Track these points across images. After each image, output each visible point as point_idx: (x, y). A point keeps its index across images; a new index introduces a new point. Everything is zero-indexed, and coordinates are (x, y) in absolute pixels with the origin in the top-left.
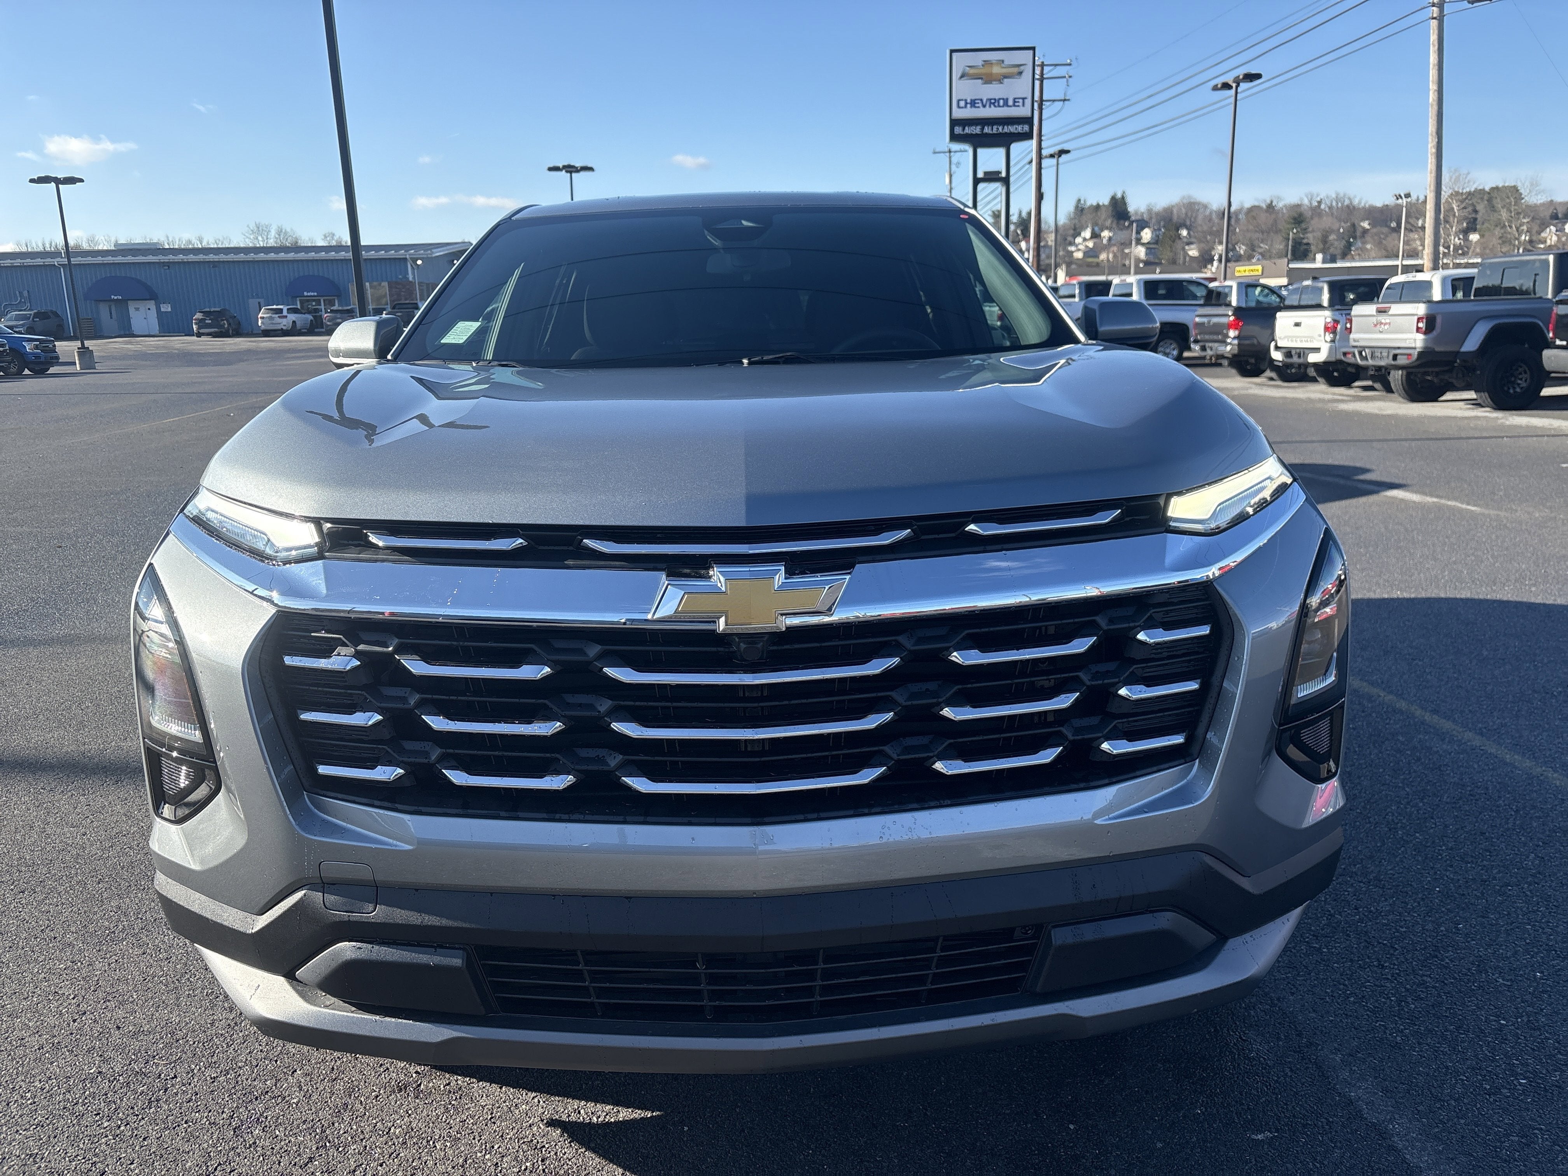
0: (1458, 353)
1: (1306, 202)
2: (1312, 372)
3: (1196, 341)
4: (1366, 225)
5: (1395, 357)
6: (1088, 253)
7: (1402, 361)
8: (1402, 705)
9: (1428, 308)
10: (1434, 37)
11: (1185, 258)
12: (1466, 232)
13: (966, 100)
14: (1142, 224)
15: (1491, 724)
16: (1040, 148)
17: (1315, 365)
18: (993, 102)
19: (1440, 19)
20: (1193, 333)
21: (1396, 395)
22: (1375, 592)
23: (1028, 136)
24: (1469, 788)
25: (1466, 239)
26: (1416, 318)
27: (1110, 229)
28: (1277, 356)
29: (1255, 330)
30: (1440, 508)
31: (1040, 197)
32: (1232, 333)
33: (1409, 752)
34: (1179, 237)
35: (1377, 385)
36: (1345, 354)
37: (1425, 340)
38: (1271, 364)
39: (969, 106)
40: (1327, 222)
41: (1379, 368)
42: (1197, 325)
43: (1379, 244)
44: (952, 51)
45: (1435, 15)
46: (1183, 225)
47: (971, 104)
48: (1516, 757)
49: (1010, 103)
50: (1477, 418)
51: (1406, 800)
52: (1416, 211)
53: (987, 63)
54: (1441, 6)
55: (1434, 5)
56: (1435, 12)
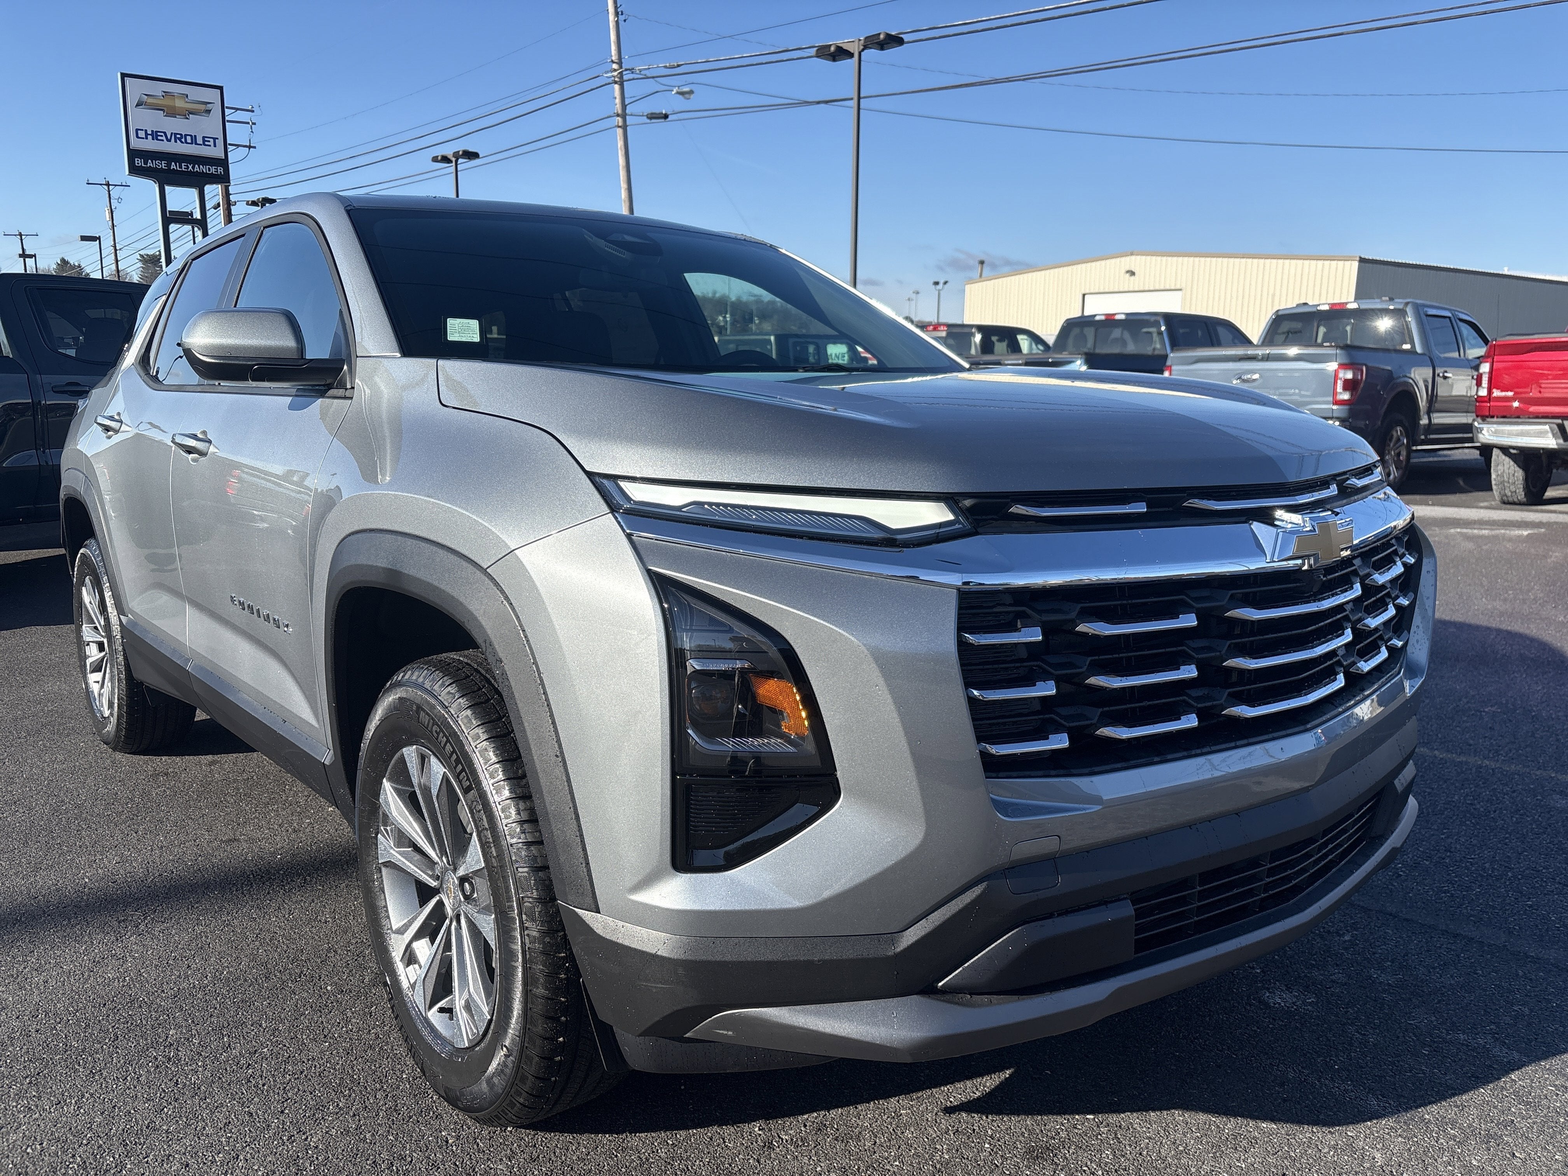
10: (620, 143)
13: (146, 131)
18: (179, 138)
19: (624, 127)
23: (225, 179)
39: (150, 137)
44: (124, 76)
45: (620, 124)
47: (152, 135)
49: (200, 141)
53: (167, 94)
54: (624, 116)
55: (618, 115)
56: (620, 120)
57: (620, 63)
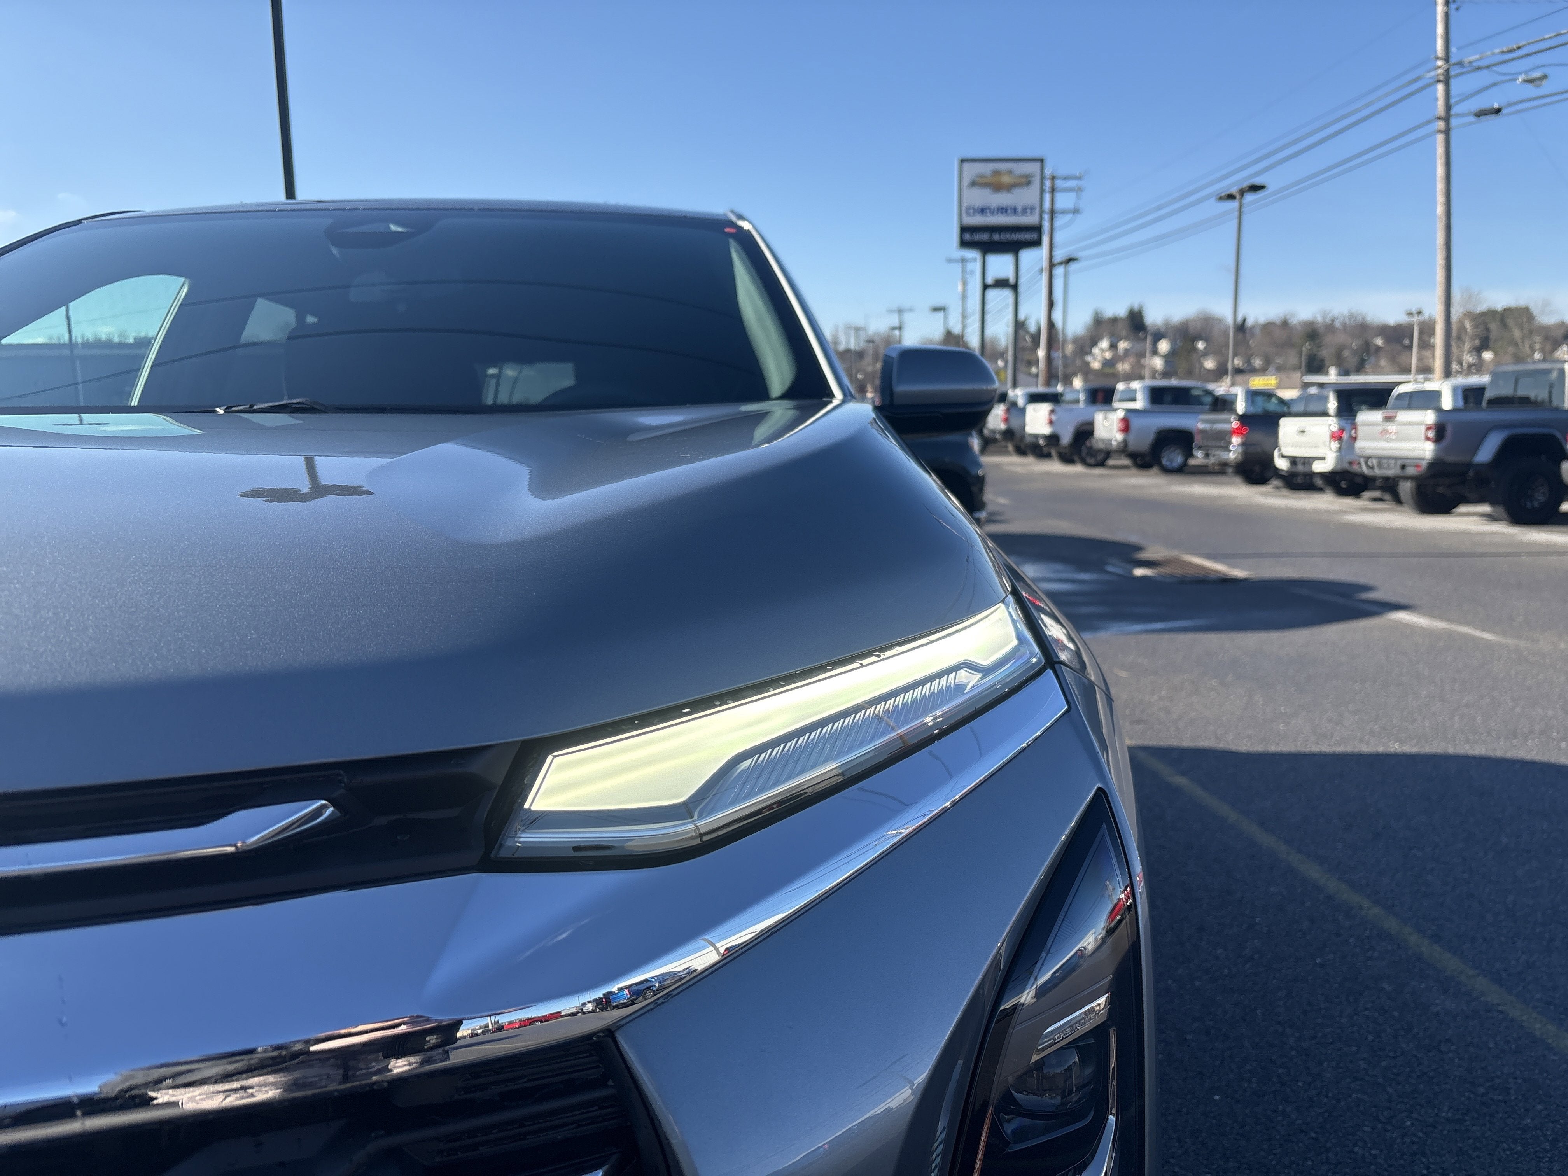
0: (1469, 465)
1: (1319, 319)
2: (1319, 482)
3: (1200, 448)
4: (1379, 342)
5: (1403, 467)
6: (1107, 363)
7: (1411, 471)
8: (1392, 924)
9: (1438, 417)
10: (1440, 151)
11: (1200, 369)
12: (1479, 350)
13: (975, 207)
14: (1158, 336)
15: (1513, 962)
16: (1051, 257)
17: (1322, 475)
18: (1003, 210)
19: (1447, 132)
20: (1198, 440)
21: (1405, 508)
22: (1368, 744)
23: (1037, 243)
24: (1482, 1090)
25: (1480, 356)
26: (1423, 428)
27: (1126, 338)
28: (1282, 464)
29: (1258, 436)
30: (1450, 634)
31: (1051, 304)
32: (1236, 440)
33: (1396, 1014)
34: (1195, 349)
35: (1387, 497)
36: (1351, 463)
37: (1436, 451)
38: (1277, 473)
39: (978, 213)
40: (1341, 338)
41: (1386, 479)
42: (1203, 432)
43: (1393, 360)
44: (962, 161)
45: (1442, 129)
46: (1199, 337)
47: (980, 210)
48: (1550, 1027)
49: (1019, 211)
50: (1492, 533)
51: (1386, 1113)
52: (1427, 329)
53: (996, 173)
54: (1447, 119)
55: (1440, 118)
56: (1441, 125)
57: (1447, 59)
